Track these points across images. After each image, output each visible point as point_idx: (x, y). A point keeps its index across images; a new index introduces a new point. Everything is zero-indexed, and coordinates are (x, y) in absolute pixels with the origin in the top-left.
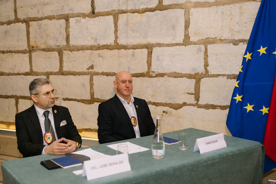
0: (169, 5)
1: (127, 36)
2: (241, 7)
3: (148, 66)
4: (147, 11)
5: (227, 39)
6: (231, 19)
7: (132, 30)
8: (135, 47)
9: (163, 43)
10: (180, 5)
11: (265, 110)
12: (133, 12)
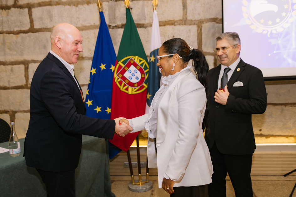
0: (40, 29)
1: (5, 54)
2: (95, 32)
3: (26, 79)
4: (21, 33)
5: (87, 56)
6: (89, 41)
7: (9, 49)
8: (12, 63)
9: (37, 59)
10: (48, 29)
11: (109, 110)
12: (9, 33)
